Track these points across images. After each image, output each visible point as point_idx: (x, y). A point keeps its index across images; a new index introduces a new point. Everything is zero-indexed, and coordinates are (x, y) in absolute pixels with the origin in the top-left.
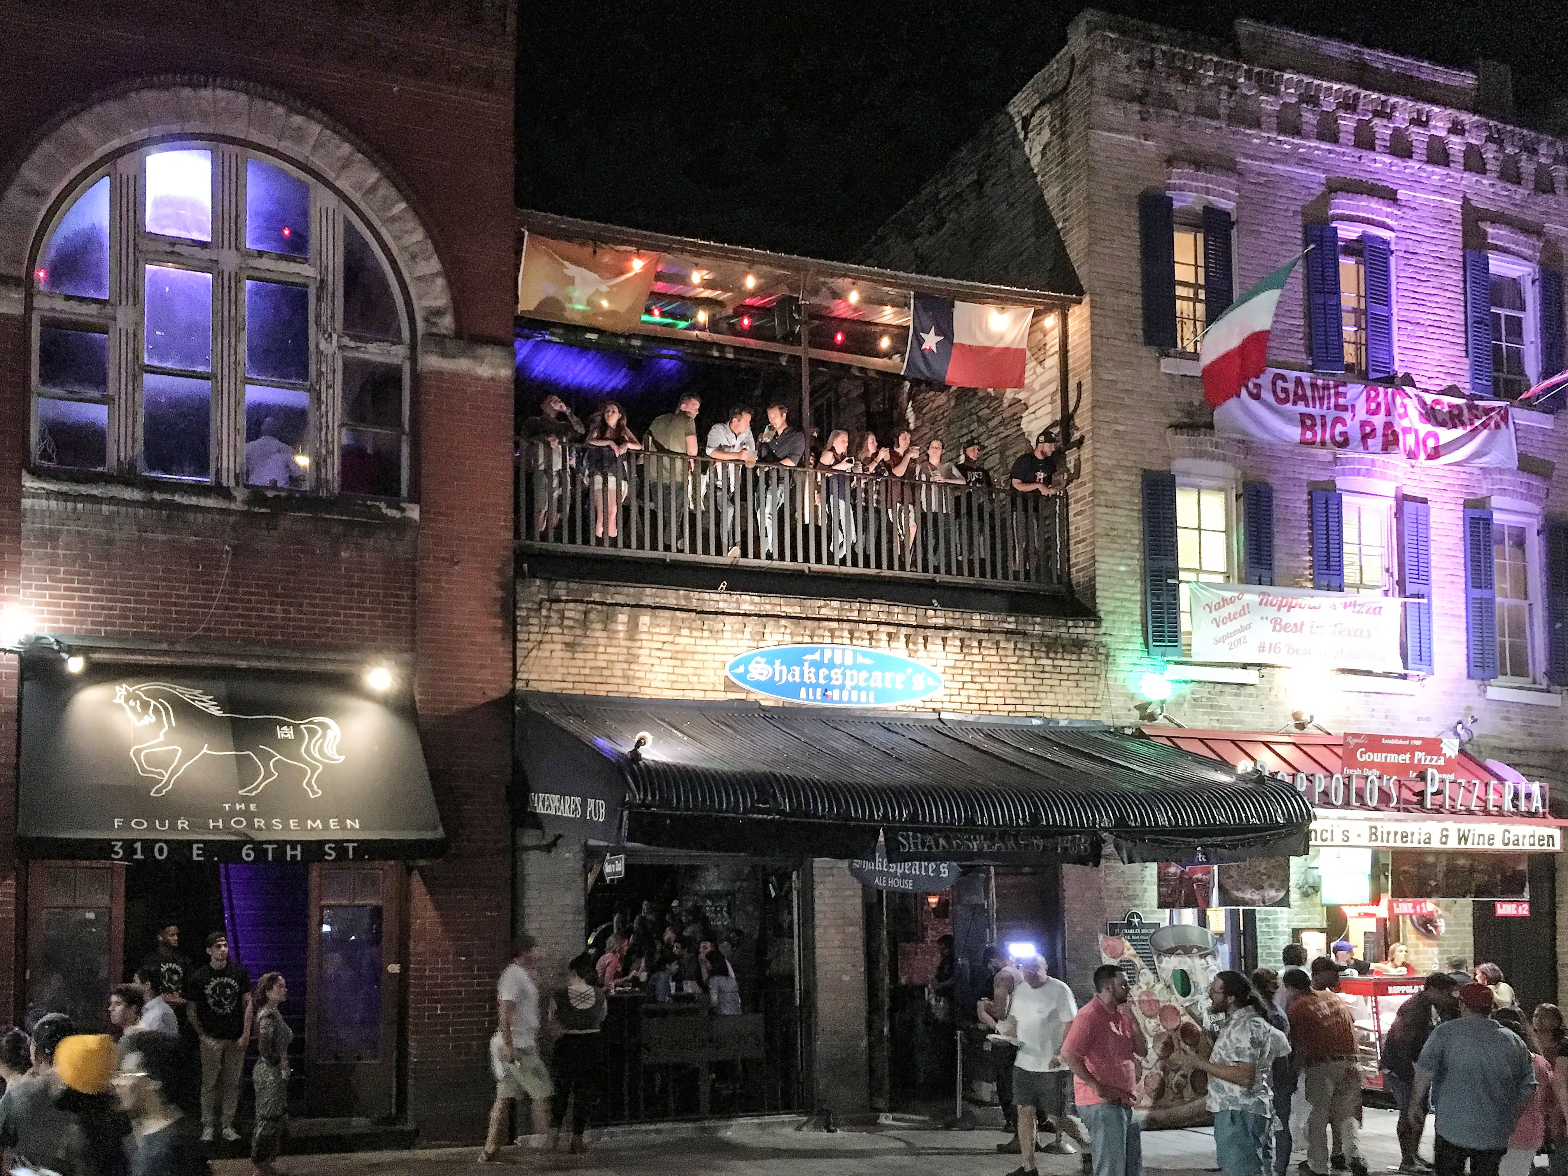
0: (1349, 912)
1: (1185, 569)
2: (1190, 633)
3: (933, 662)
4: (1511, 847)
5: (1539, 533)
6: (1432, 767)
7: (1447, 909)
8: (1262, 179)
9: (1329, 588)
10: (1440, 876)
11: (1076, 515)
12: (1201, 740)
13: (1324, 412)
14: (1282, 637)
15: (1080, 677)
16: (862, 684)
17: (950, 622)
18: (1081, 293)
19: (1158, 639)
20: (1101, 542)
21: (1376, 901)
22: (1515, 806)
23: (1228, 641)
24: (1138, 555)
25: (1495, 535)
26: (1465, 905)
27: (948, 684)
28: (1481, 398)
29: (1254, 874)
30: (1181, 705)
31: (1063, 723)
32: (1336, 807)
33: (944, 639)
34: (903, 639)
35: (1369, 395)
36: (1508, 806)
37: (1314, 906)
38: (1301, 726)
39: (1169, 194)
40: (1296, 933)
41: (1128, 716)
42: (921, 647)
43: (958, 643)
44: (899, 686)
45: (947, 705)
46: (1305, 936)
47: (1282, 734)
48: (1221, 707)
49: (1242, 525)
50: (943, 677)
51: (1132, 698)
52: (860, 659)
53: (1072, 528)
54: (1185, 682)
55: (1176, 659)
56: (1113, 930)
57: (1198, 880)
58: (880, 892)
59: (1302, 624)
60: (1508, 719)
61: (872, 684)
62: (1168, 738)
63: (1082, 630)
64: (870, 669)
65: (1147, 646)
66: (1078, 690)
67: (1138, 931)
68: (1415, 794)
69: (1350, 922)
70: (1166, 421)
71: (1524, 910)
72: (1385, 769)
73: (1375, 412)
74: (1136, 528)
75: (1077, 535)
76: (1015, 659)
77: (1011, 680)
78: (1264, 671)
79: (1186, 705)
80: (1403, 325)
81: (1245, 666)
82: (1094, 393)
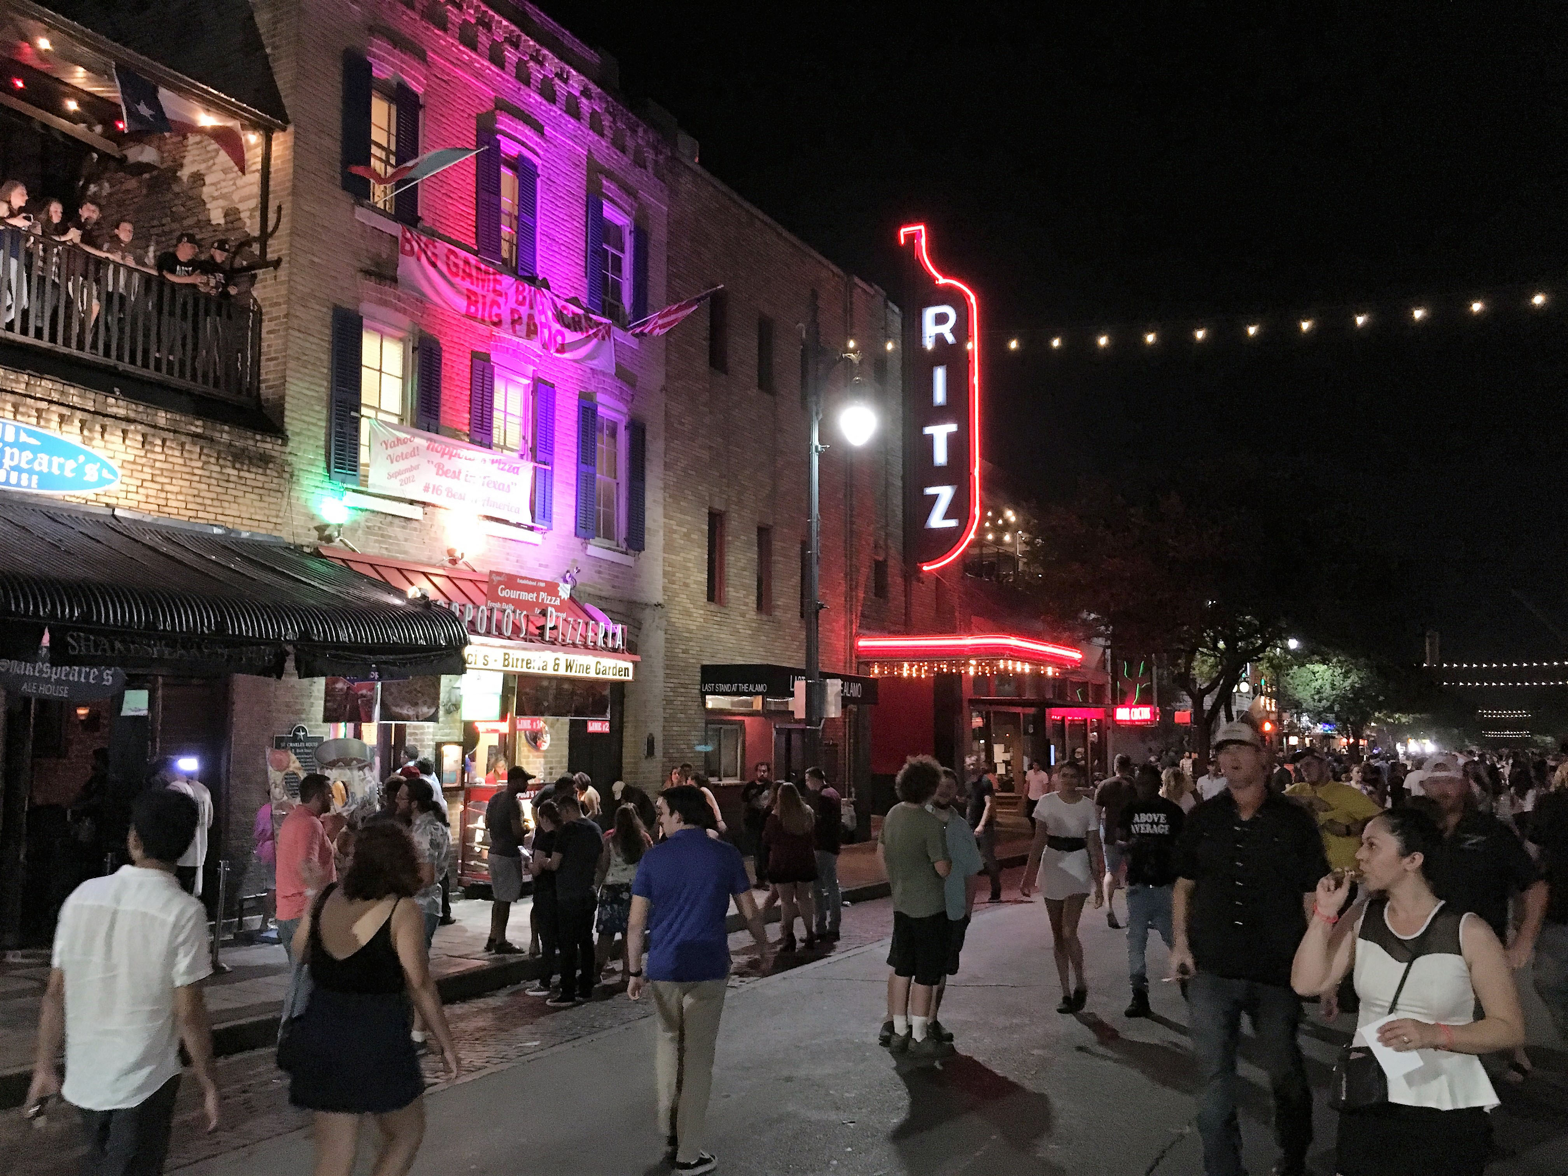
0: (481, 727)
1: (367, 406)
2: (367, 465)
3: (111, 454)
4: (601, 676)
5: (626, 428)
6: (552, 606)
7: (552, 726)
8: (446, 78)
9: (481, 444)
10: (551, 697)
11: (269, 332)
12: (371, 565)
13: (485, 293)
14: (444, 482)
15: (263, 491)
16: (24, 465)
17: (132, 415)
18: (287, 122)
19: (340, 465)
20: (292, 364)
21: (503, 718)
22: (605, 643)
23: (399, 477)
24: (325, 384)
25: (598, 425)
26: (564, 722)
27: (127, 480)
28: (594, 313)
29: (410, 692)
30: (356, 530)
31: (245, 535)
32: (479, 634)
33: (125, 432)
34: (77, 423)
35: (517, 288)
36: (600, 642)
37: (454, 721)
38: (454, 561)
39: (370, 59)
40: (439, 746)
41: (309, 536)
42: (98, 436)
43: (140, 438)
44: (68, 474)
45: (122, 502)
46: (445, 749)
47: (439, 567)
48: (390, 537)
49: (416, 376)
50: (120, 472)
51: (313, 518)
52: (23, 438)
53: (264, 344)
54: (362, 510)
55: (355, 487)
56: (279, 743)
57: (363, 696)
58: (27, 700)
59: (460, 472)
60: (600, 572)
61: (37, 468)
62: (343, 560)
63: (269, 446)
64: (35, 450)
65: (329, 471)
66: (262, 505)
67: (302, 744)
68: (538, 628)
69: (482, 736)
70: (358, 265)
71: (606, 728)
72: (518, 604)
73: (522, 304)
74: (325, 357)
75: (269, 353)
76: (200, 464)
77: (194, 485)
78: (427, 509)
79: (360, 532)
80: (544, 238)
81: (412, 502)
82: (293, 220)
